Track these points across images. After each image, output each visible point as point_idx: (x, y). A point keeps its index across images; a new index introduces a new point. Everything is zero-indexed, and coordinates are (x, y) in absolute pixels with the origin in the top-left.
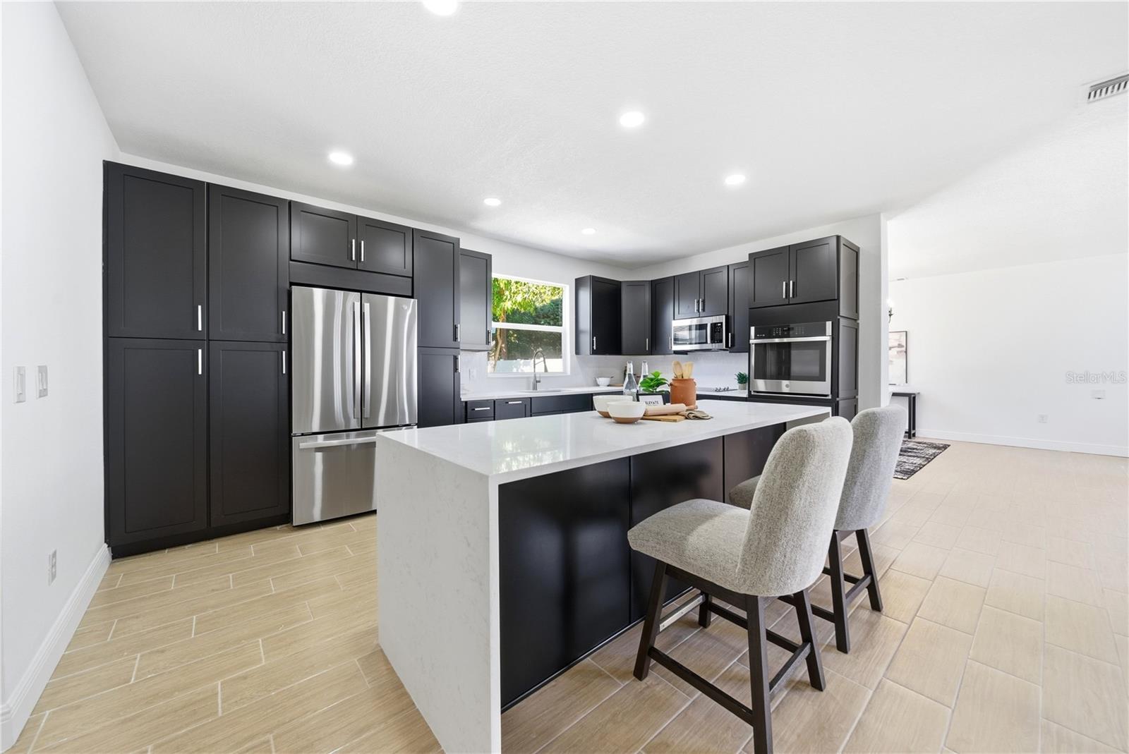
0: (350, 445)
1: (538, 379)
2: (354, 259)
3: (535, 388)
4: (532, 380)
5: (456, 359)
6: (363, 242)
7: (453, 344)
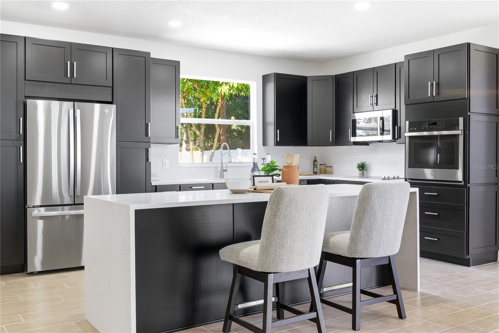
0: (65, 216)
1: (224, 169)
2: (69, 76)
3: (222, 176)
4: (219, 169)
5: (147, 151)
6: (75, 63)
7: (145, 139)
